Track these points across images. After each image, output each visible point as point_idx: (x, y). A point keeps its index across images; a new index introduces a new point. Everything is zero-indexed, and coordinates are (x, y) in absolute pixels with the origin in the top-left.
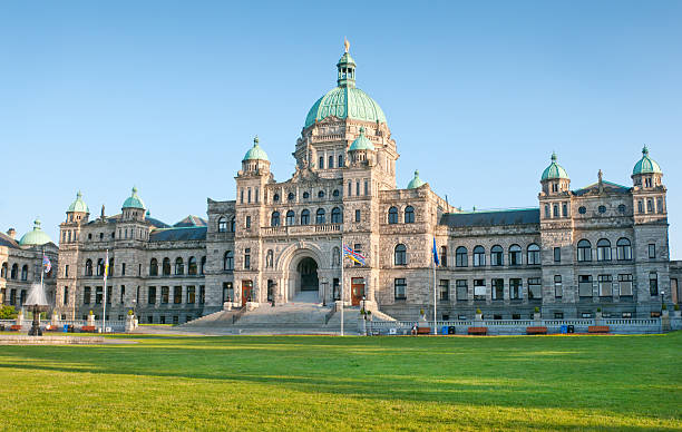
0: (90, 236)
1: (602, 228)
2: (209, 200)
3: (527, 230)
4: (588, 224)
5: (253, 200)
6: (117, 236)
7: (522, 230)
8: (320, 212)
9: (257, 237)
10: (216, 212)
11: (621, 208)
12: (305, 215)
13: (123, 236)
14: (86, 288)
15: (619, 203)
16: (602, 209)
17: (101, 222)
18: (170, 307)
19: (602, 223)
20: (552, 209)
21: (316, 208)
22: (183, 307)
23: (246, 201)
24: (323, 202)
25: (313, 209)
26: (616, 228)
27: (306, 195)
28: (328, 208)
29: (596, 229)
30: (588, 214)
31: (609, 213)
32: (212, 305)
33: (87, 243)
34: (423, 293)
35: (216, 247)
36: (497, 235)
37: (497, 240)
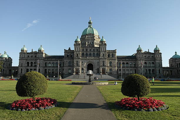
0: (28, 56)
1: (149, 60)
2: (65, 50)
4: (146, 59)
5: (78, 50)
6: (37, 56)
8: (94, 54)
9: (79, 59)
10: (67, 52)
11: (153, 56)
12: (90, 54)
13: (39, 57)
14: (27, 69)
15: (152, 55)
16: (149, 56)
17: (32, 53)
18: (51, 74)
19: (149, 59)
20: (140, 56)
22: (55, 74)
23: (76, 50)
25: (92, 53)
26: (152, 60)
27: (90, 50)
28: (96, 53)
29: (148, 60)
30: (146, 57)
32: (66, 74)
33: (28, 58)
34: (115, 72)
35: (67, 60)
36: (127, 60)
37: (127, 62)
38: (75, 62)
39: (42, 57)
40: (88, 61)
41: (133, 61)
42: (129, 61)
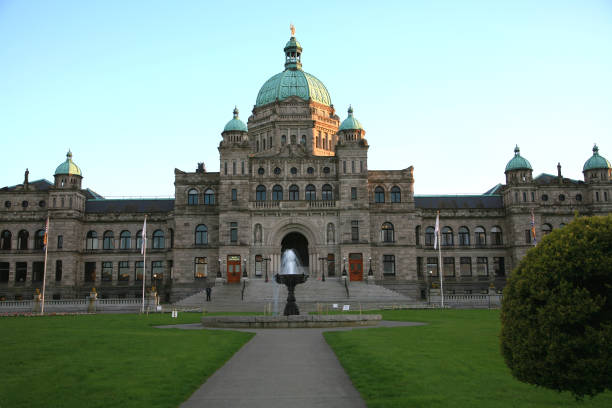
0: (8, 204)
1: (563, 215)
2: (176, 171)
3: (491, 214)
4: (551, 211)
5: (239, 172)
6: (50, 204)
7: (486, 213)
8: (311, 188)
9: (244, 211)
10: (186, 183)
11: (579, 197)
12: (294, 190)
13: (59, 205)
15: (576, 193)
16: (562, 197)
19: (562, 210)
20: (521, 195)
21: (306, 184)
22: (131, 284)
23: (230, 172)
24: (314, 179)
25: (303, 185)
27: (294, 170)
28: (319, 184)
29: (557, 214)
30: (550, 202)
31: (568, 201)
32: (182, 281)
33: (4, 212)
34: (411, 269)
35: (186, 219)
36: (463, 217)
37: (463, 223)
38: (225, 228)
39: (70, 209)
40: (287, 219)
41: (488, 217)
42: (471, 217)
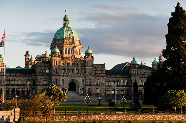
4: (142, 76)
5: (58, 65)
10: (40, 66)
20: (134, 72)
21: (76, 68)
23: (55, 64)
27: (73, 64)
28: (79, 68)
29: (144, 77)
30: (142, 74)
31: (147, 74)
34: (104, 93)
35: (41, 77)
36: (118, 77)
37: (118, 79)
38: (54, 80)
40: (71, 78)
41: (124, 77)
42: (120, 77)
